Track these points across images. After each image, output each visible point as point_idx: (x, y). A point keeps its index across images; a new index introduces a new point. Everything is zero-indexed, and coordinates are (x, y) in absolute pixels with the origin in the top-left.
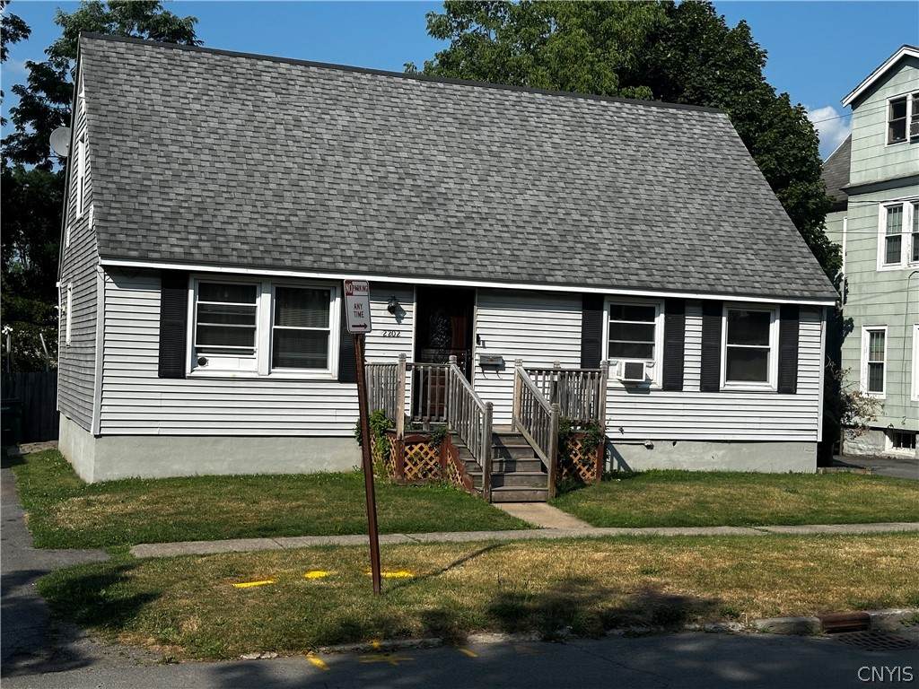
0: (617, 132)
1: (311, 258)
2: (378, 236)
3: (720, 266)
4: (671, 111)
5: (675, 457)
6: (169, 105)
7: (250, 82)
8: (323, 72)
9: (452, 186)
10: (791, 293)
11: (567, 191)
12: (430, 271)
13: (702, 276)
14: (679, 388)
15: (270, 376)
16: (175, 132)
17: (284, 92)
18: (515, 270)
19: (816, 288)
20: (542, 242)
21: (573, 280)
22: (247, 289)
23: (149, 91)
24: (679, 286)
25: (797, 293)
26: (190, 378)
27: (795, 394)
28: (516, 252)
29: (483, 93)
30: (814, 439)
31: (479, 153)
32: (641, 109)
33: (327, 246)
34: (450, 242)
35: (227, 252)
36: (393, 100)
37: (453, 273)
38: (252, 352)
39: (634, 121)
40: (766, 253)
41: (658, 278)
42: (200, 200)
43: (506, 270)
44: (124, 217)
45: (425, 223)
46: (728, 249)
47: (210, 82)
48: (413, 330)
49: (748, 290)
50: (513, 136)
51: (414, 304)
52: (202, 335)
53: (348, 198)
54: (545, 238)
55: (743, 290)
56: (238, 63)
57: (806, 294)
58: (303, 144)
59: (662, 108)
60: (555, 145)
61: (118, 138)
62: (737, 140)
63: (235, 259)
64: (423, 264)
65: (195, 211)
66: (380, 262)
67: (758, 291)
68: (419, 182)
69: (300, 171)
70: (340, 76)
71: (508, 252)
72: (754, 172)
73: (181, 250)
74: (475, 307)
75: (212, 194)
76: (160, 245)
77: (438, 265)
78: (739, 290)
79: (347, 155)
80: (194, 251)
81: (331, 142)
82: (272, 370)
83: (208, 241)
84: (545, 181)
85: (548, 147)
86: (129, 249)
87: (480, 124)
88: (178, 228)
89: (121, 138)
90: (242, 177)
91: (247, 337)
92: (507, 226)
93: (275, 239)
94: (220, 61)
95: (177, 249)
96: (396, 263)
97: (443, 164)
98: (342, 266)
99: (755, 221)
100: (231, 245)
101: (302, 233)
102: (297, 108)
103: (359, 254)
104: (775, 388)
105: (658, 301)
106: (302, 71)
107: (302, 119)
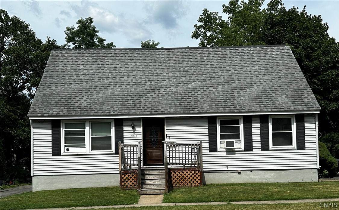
1: (102, 112)
2: (129, 102)
3: (268, 101)
5: (252, 176)
6: (72, 67)
7: (103, 57)
8: (131, 51)
9: (165, 83)
11: (211, 80)
12: (145, 113)
13: (258, 106)
14: (251, 150)
15: (91, 153)
16: (71, 76)
17: (114, 59)
18: (179, 110)
20: (193, 99)
21: (201, 111)
23: (68, 64)
26: (63, 155)
27: (305, 149)
28: (181, 104)
31: (179, 71)
33: (109, 107)
34: (156, 102)
35: (71, 112)
37: (153, 113)
38: (84, 146)
42: (70, 96)
43: (175, 110)
44: (41, 104)
45: (149, 96)
47: (90, 59)
48: (142, 134)
49: (278, 110)
50: (195, 64)
53: (123, 91)
54: (195, 97)
56: (102, 52)
58: (114, 75)
60: (211, 65)
61: (50, 79)
63: (74, 114)
64: (143, 110)
65: (66, 100)
66: (127, 111)
68: (152, 83)
69: (109, 84)
70: (137, 52)
71: (178, 104)
73: (56, 112)
74: (165, 124)
75: (75, 94)
76: (49, 111)
77: (148, 110)
79: (129, 76)
80: (60, 112)
81: (124, 73)
82: (91, 151)
83: (67, 109)
84: (202, 78)
85: (208, 66)
86: (38, 114)
87: (184, 61)
88: (58, 106)
89: (52, 79)
90: (88, 87)
92: (181, 95)
93: (91, 106)
94: (96, 52)
96: (132, 111)
97: (164, 76)
98: (112, 113)
100: (75, 110)
101: (102, 104)
102: (117, 64)
103: (120, 109)
104: (296, 148)
105: (240, 117)
106: (123, 52)
107: (117, 67)
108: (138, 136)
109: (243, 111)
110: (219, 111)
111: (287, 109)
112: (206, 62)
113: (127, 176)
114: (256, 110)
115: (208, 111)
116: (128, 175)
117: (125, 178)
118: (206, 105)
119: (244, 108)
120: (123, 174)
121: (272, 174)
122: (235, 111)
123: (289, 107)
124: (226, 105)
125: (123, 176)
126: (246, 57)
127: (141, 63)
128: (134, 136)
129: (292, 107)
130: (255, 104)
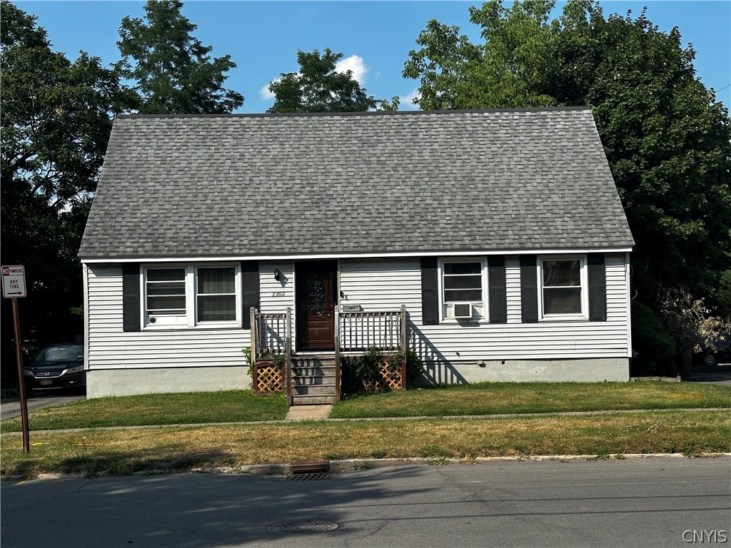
0: (489, 135)
1: (217, 248)
2: (270, 229)
3: (536, 228)
4: (542, 113)
5: (504, 372)
6: (158, 155)
7: (218, 134)
8: (273, 119)
9: (339, 188)
10: (590, 244)
11: (429, 183)
12: (300, 250)
13: (517, 237)
14: (504, 321)
15: (196, 327)
16: (156, 173)
17: (240, 137)
18: (365, 244)
19: (615, 239)
20: (394, 223)
21: (407, 248)
22: (179, 272)
23: (148, 148)
24: (494, 246)
25: (596, 244)
26: (144, 331)
27: (605, 321)
28: (370, 232)
29: (389, 119)
30: (625, 355)
31: (368, 163)
32: (517, 115)
33: (232, 239)
34: (322, 229)
35: (160, 248)
36: (317, 133)
37: (316, 250)
38: (184, 312)
39: (507, 125)
40: (581, 215)
41: (479, 242)
42: (156, 215)
43: (357, 245)
44: (102, 232)
45: (308, 217)
46: (548, 215)
47: (191, 137)
48: (294, 291)
49: (553, 245)
50: (401, 148)
51: (294, 273)
52: (151, 303)
53: (258, 204)
54: (397, 219)
55: (549, 245)
56: (215, 122)
57: (604, 244)
58: (240, 171)
59: (536, 112)
60: (433, 151)
61: (116, 181)
62: (593, 129)
63: (165, 253)
64: (296, 246)
65: (150, 223)
66: (265, 247)
67: (562, 245)
68: (315, 189)
69: (231, 190)
70: (284, 121)
71: (364, 232)
72: (598, 153)
73: (132, 249)
74: (338, 272)
75: (165, 211)
76: (119, 247)
77: (306, 245)
78: (544, 245)
79: (268, 175)
80: (140, 249)
81: (261, 168)
82: (198, 323)
83: (151, 242)
84: (414, 178)
85: (426, 154)
86: (98, 252)
87: (379, 141)
88: (134, 236)
89: (118, 181)
90: (190, 197)
91: (181, 302)
92: (371, 213)
93: (197, 237)
94: (203, 122)
95: (129, 249)
96: (276, 246)
97: (339, 174)
98: (237, 251)
99: (582, 191)
100: (166, 244)
101: (217, 232)
102: (245, 147)
103: (252, 242)
104: (587, 317)
105: (482, 258)
106: (258, 121)
107: (246, 154)
108: (286, 294)
109: (487, 247)
110: (441, 247)
111: (570, 245)
112: (422, 144)
113: (265, 371)
114: (512, 246)
115: (420, 248)
116: (268, 369)
117: (262, 374)
118: (417, 234)
119: (489, 242)
120: (258, 368)
121: (543, 369)
122: (473, 247)
123: (574, 240)
124: (456, 234)
125: (259, 371)
126: (502, 133)
127: (293, 146)
128: (279, 294)
129: (580, 240)
130: (510, 232)
